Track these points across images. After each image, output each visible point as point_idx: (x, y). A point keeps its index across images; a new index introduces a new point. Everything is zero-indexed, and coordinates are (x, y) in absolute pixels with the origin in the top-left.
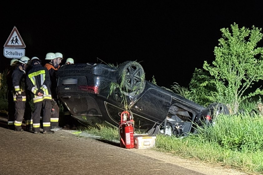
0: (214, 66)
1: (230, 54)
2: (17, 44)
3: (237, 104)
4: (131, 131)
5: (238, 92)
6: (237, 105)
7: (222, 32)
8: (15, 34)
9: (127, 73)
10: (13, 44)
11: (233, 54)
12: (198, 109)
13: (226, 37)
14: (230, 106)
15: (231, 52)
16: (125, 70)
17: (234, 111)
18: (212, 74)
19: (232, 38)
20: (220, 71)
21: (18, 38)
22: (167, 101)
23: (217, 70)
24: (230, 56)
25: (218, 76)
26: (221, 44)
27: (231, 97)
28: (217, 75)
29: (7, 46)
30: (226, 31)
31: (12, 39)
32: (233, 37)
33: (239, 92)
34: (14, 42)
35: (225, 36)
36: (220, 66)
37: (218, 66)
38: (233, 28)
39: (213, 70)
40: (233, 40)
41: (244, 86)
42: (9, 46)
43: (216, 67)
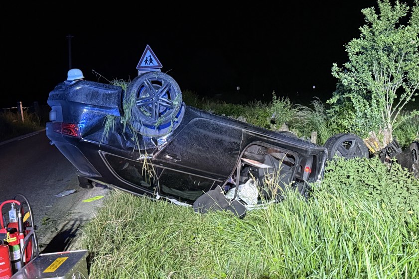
1: (375, 49)
2: (151, 64)
3: (389, 130)
6: (387, 133)
7: (364, 13)
8: (148, 54)
10: (147, 65)
11: (378, 48)
14: (375, 135)
15: (375, 44)
17: (383, 143)
18: (346, 84)
20: (359, 77)
21: (152, 57)
22: (233, 140)
23: (353, 77)
24: (374, 52)
25: (356, 85)
27: (377, 120)
28: (353, 85)
31: (145, 59)
32: (380, 20)
33: (394, 109)
34: (148, 62)
35: (368, 20)
36: (356, 70)
37: (353, 70)
38: (381, 5)
39: (346, 76)
40: (379, 25)
41: (401, 100)
42: (142, 67)
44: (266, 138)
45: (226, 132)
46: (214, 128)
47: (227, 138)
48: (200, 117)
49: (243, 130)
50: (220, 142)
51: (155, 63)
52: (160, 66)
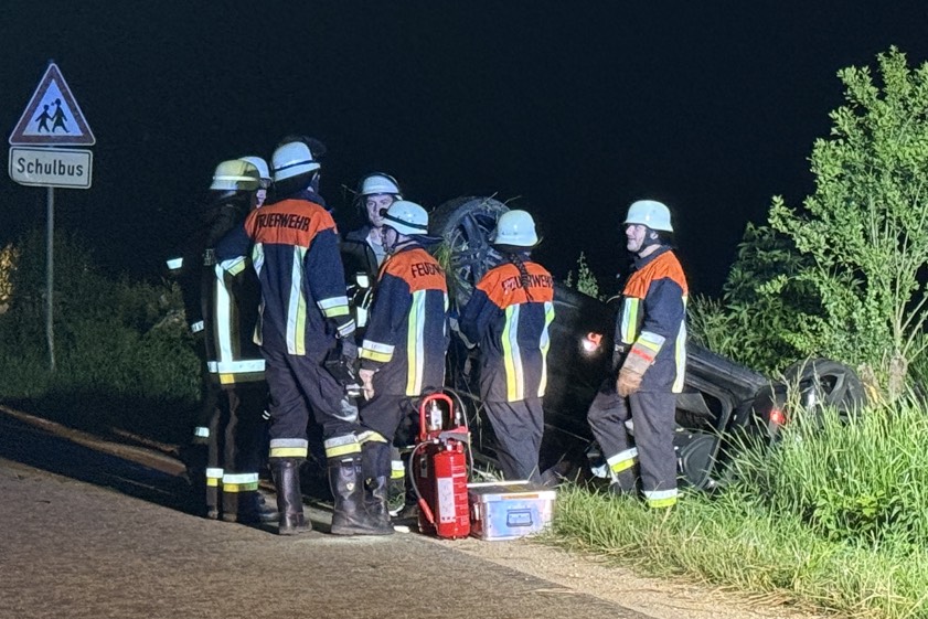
0: (810, 216)
1: (874, 171)
2: (60, 131)
3: (901, 363)
4: (456, 472)
5: (904, 318)
6: (899, 369)
7: (845, 80)
8: (53, 93)
9: (459, 242)
10: (44, 132)
11: (883, 170)
12: (743, 384)
13: (859, 103)
14: (871, 371)
15: (876, 160)
17: (887, 392)
18: (804, 249)
19: (881, 104)
20: (836, 234)
21: (64, 106)
23: (823, 233)
24: (871, 178)
25: (827, 253)
26: (839, 130)
27: (877, 338)
28: (821, 251)
29: (20, 138)
30: (861, 77)
32: (886, 102)
33: (911, 316)
34: (48, 121)
35: (854, 97)
36: (832, 217)
37: (825, 216)
38: (886, 66)
39: (806, 229)
40: (885, 114)
41: (926, 295)
42: (29, 139)
43: (819, 218)
51: (73, 128)
52: (86, 137)
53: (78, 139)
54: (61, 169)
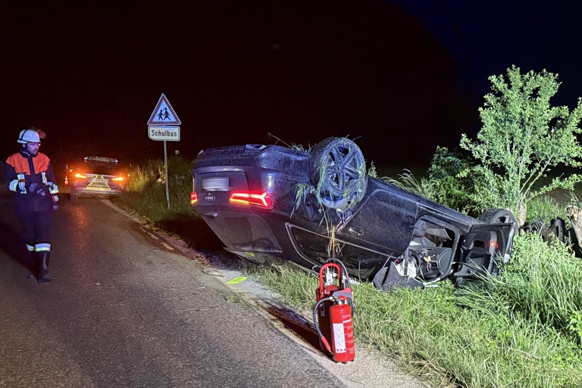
0: (480, 142)
1: (509, 120)
3: (524, 207)
4: (346, 319)
5: (521, 186)
7: (492, 81)
8: (164, 105)
9: (330, 161)
10: (161, 120)
12: (465, 224)
13: (499, 91)
15: (509, 116)
16: (326, 157)
18: (477, 156)
19: (510, 92)
20: (492, 149)
21: (168, 110)
22: (409, 213)
23: (485, 149)
24: (507, 123)
25: (487, 158)
26: (489, 104)
28: (484, 157)
30: (499, 79)
31: (159, 112)
32: (512, 90)
35: (497, 88)
38: (511, 73)
39: (478, 148)
41: (531, 175)
42: (155, 123)
43: (484, 143)
44: (434, 213)
45: (403, 205)
46: (392, 201)
47: (404, 212)
48: (380, 188)
49: (417, 203)
50: (398, 215)
51: (172, 118)
52: (177, 122)
53: (174, 122)
54: (168, 134)
